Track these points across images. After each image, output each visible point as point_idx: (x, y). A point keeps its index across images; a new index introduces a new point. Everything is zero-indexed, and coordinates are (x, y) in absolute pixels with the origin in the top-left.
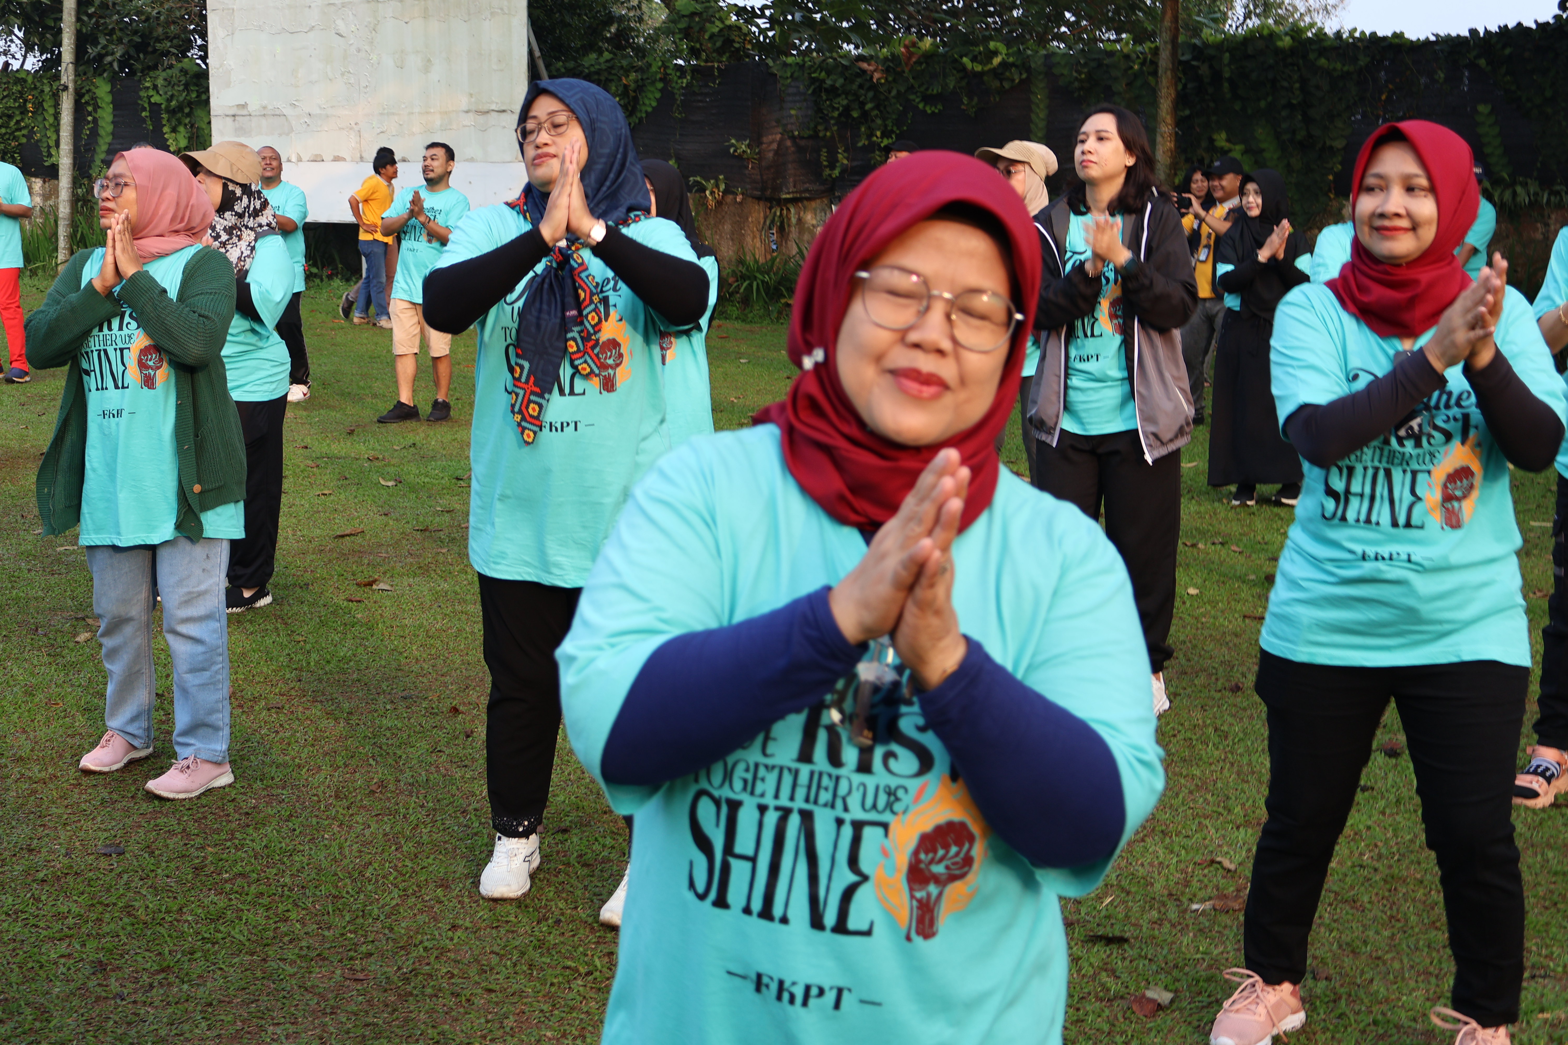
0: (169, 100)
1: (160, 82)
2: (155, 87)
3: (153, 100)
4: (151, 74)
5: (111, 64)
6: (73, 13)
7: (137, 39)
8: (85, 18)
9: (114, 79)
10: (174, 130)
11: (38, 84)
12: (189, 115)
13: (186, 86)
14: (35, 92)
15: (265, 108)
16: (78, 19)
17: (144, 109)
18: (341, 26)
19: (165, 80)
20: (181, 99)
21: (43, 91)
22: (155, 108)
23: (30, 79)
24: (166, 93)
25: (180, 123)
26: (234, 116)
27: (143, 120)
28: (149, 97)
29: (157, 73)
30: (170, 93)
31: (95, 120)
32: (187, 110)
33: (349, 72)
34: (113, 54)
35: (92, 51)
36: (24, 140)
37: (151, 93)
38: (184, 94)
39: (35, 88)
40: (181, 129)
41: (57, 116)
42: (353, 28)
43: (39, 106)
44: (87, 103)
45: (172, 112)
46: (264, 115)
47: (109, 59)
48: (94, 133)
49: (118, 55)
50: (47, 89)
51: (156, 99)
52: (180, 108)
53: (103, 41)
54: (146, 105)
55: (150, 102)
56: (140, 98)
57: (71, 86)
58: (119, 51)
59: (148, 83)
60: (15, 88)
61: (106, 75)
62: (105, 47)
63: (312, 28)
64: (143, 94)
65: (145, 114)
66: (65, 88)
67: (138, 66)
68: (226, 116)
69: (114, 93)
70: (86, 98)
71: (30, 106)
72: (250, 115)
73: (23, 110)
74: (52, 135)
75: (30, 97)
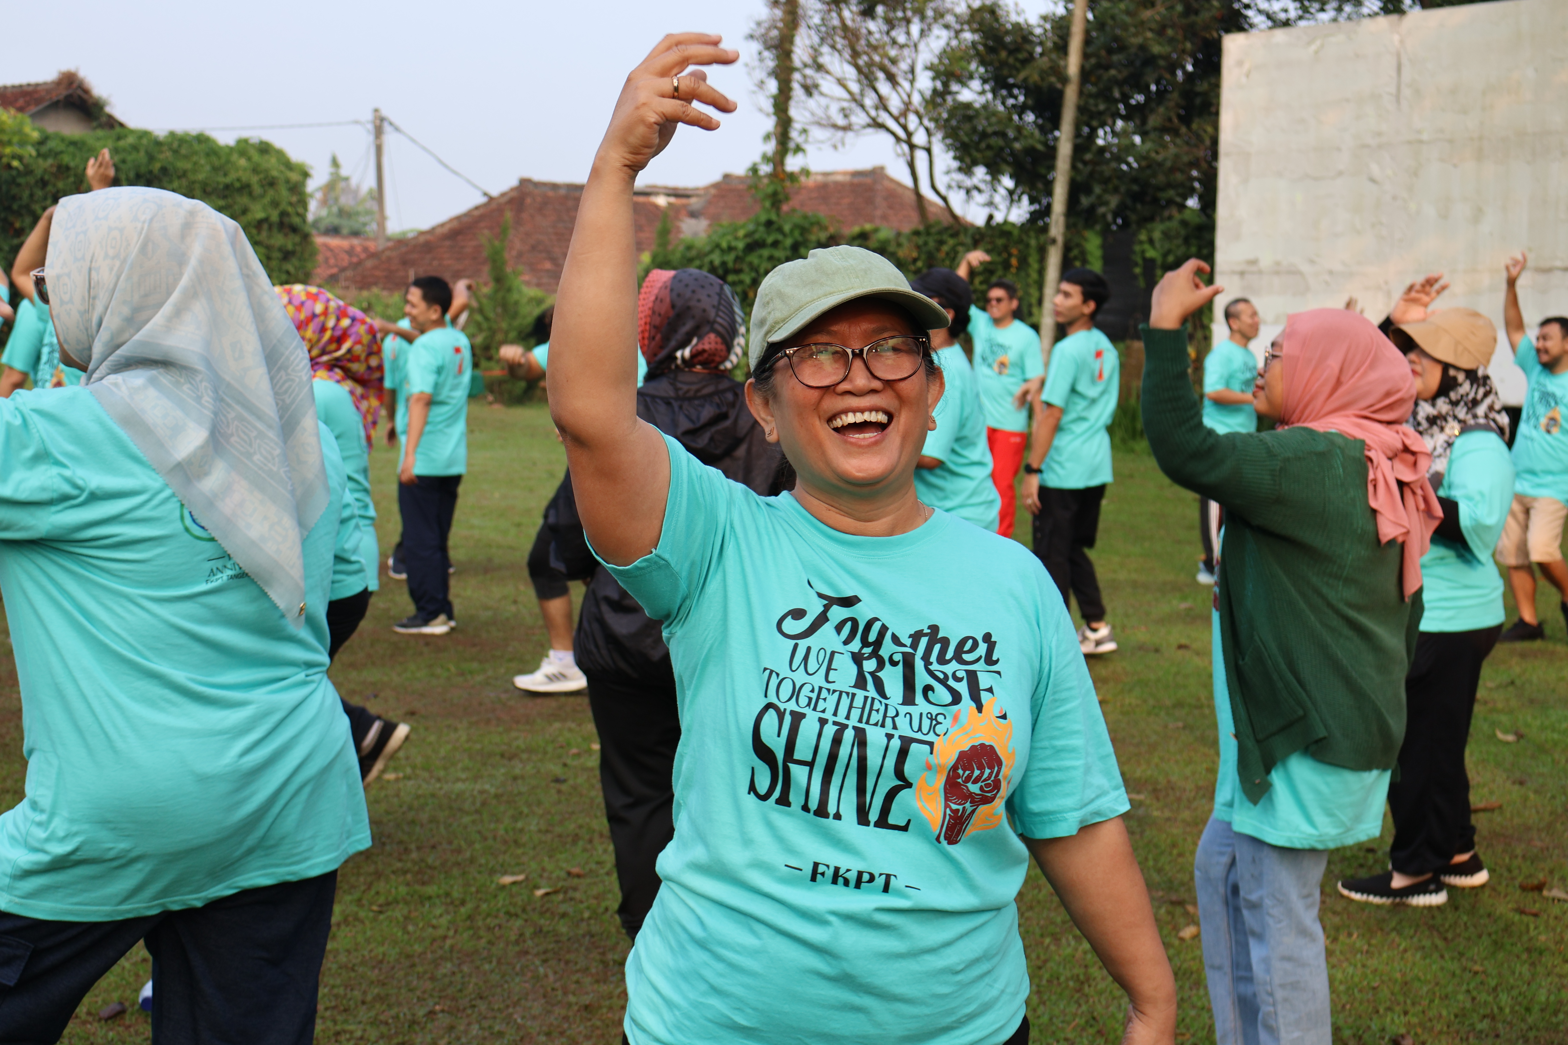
0: (1165, 255)
1: (1157, 235)
2: (1151, 241)
3: (1147, 255)
4: (1150, 226)
5: (1104, 216)
7: (1135, 188)
9: (1105, 232)
11: (1025, 238)
14: (1021, 247)
15: (1278, 264)
16: (1074, 167)
17: (1136, 264)
18: (1375, 170)
19: (1162, 231)
20: (1179, 253)
21: (1028, 246)
22: (1150, 268)
23: (1016, 232)
24: (1162, 247)
26: (1242, 274)
27: (1135, 277)
28: (1143, 252)
29: (1155, 225)
30: (1167, 247)
33: (1381, 223)
34: (1106, 203)
35: (1085, 201)
37: (1147, 246)
39: (1020, 241)
41: (1042, 272)
42: (1390, 172)
43: (1023, 262)
44: (1076, 258)
46: (1277, 273)
47: (1102, 210)
49: (1112, 205)
50: (1033, 242)
51: (1151, 253)
53: (1097, 190)
54: (1139, 260)
55: (1144, 259)
56: (1134, 252)
57: (1060, 240)
58: (1114, 201)
59: (1143, 237)
60: (1000, 242)
61: (1098, 227)
62: (1099, 197)
63: (1340, 174)
64: (1137, 248)
65: (1138, 270)
66: (1054, 241)
67: (1133, 217)
68: (1233, 273)
69: (1104, 247)
70: (1075, 252)
71: (1014, 261)
72: (1260, 272)
73: (1007, 265)
74: (1034, 292)
75: (1014, 251)
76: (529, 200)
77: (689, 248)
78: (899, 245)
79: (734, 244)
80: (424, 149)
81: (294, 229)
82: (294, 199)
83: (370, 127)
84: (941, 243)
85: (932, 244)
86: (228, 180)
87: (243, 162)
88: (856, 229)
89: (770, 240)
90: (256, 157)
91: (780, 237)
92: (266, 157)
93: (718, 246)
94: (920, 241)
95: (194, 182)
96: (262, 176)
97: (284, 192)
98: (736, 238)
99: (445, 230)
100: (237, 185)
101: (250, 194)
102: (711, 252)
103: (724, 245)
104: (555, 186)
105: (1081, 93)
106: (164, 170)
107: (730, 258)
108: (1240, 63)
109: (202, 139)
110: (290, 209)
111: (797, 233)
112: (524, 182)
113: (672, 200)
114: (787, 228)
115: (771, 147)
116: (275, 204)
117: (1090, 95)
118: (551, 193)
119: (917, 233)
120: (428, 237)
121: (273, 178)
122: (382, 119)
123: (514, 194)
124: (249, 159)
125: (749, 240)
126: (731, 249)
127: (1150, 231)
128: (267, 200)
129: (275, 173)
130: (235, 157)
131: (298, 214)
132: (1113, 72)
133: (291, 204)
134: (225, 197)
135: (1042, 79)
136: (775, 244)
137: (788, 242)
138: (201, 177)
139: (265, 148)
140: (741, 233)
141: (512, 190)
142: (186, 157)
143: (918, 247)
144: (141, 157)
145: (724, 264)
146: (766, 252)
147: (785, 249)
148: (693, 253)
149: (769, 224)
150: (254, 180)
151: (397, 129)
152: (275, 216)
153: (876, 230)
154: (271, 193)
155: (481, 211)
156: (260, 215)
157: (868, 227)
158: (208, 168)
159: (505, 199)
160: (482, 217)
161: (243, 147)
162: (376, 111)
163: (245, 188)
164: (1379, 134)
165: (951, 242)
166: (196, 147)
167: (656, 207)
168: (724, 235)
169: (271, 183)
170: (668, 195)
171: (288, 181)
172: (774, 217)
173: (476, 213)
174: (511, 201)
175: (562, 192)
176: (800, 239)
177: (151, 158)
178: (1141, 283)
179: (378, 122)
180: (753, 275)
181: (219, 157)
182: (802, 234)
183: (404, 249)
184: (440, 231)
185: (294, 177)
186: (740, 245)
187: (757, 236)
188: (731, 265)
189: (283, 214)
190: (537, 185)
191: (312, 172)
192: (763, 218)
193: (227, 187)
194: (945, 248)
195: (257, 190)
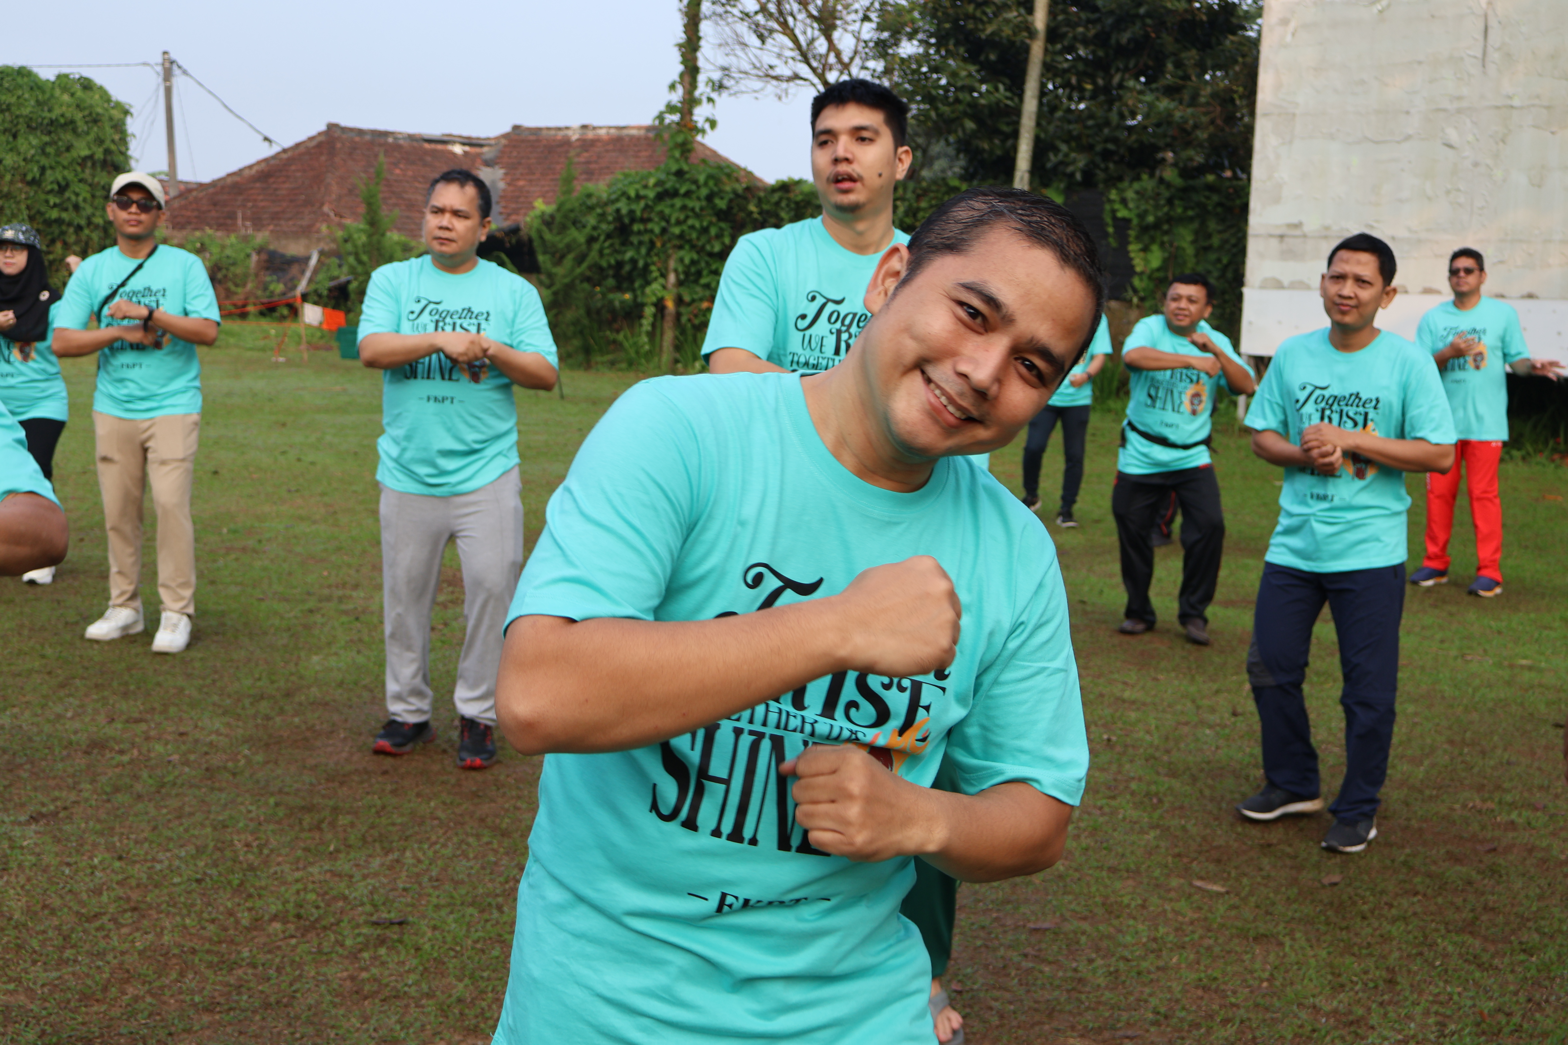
0: (1142, 216)
1: (1130, 194)
2: (1124, 202)
3: (1120, 215)
4: (1120, 185)
6: (1034, 117)
7: (1111, 146)
8: (1044, 123)
9: (1068, 191)
10: (1145, 249)
12: (1166, 233)
13: (1170, 202)
15: (1327, 228)
16: (1038, 124)
17: (1108, 224)
18: (1453, 135)
19: (1137, 193)
20: (1160, 214)
22: (1122, 225)
24: (1138, 207)
25: (1153, 240)
26: (1282, 237)
27: (1107, 236)
28: (1114, 211)
29: (1126, 184)
30: (1143, 207)
32: (1166, 227)
33: (1458, 190)
34: (1074, 162)
35: (1053, 159)
37: (1117, 206)
38: (1166, 209)
40: (1155, 248)
42: (1470, 138)
45: (1145, 229)
46: (1325, 238)
47: (1070, 169)
49: (1081, 164)
51: (1122, 213)
52: (1156, 226)
53: (1065, 148)
54: (1108, 220)
55: (1115, 218)
56: (1103, 212)
58: (1081, 161)
59: (1113, 195)
61: (1063, 185)
62: (1066, 155)
63: (1408, 138)
64: (1107, 207)
65: (1111, 230)
67: (1101, 175)
68: (1271, 236)
72: (1305, 236)
76: (339, 145)
77: (589, 196)
79: (642, 192)
80: (210, 92)
81: (116, 168)
82: (116, 137)
83: (159, 69)
86: (53, 116)
87: (66, 98)
89: (683, 190)
90: (80, 93)
91: (694, 187)
92: (90, 94)
93: (624, 194)
95: (17, 117)
96: (86, 112)
97: (108, 130)
98: (646, 187)
99: (253, 171)
100: (62, 121)
101: (74, 131)
102: (617, 200)
103: (632, 194)
104: (360, 132)
105: (1046, 51)
107: (638, 207)
108: (1285, 22)
109: (23, 73)
110: (113, 147)
111: (711, 183)
112: (332, 127)
113: (467, 148)
114: (702, 178)
115: (676, 97)
116: (99, 141)
117: (1055, 53)
118: (357, 139)
120: (237, 179)
121: (98, 114)
122: (172, 62)
123: (322, 138)
124: (72, 95)
125: (659, 189)
126: (639, 197)
127: (1121, 191)
128: (91, 137)
129: (99, 110)
130: (57, 92)
131: (121, 153)
132: (1081, 30)
133: (113, 141)
134: (49, 133)
135: (1015, 34)
136: (688, 194)
137: (704, 192)
138: (26, 111)
139: (87, 85)
140: (652, 181)
141: (320, 134)
142: (9, 91)
145: (631, 212)
146: (678, 202)
147: (699, 199)
148: (594, 200)
149: (680, 173)
150: (78, 116)
151: (185, 72)
152: (99, 155)
154: (95, 131)
155: (290, 154)
156: (85, 152)
158: (32, 103)
159: (314, 143)
160: (291, 161)
161: (64, 82)
162: (165, 53)
163: (70, 125)
164: (1459, 98)
166: (19, 80)
167: (454, 154)
168: (631, 183)
169: (95, 120)
170: (464, 144)
171: (111, 119)
172: (686, 168)
173: (285, 156)
174: (319, 145)
175: (368, 137)
176: (716, 189)
178: (1113, 242)
179: (167, 65)
180: (663, 224)
181: (43, 92)
182: (716, 185)
183: (211, 190)
184: (247, 173)
185: (115, 113)
186: (651, 194)
187: (668, 185)
188: (638, 214)
189: (107, 152)
190: (345, 130)
191: (132, 110)
192: (674, 168)
193: (52, 122)
195: (82, 126)
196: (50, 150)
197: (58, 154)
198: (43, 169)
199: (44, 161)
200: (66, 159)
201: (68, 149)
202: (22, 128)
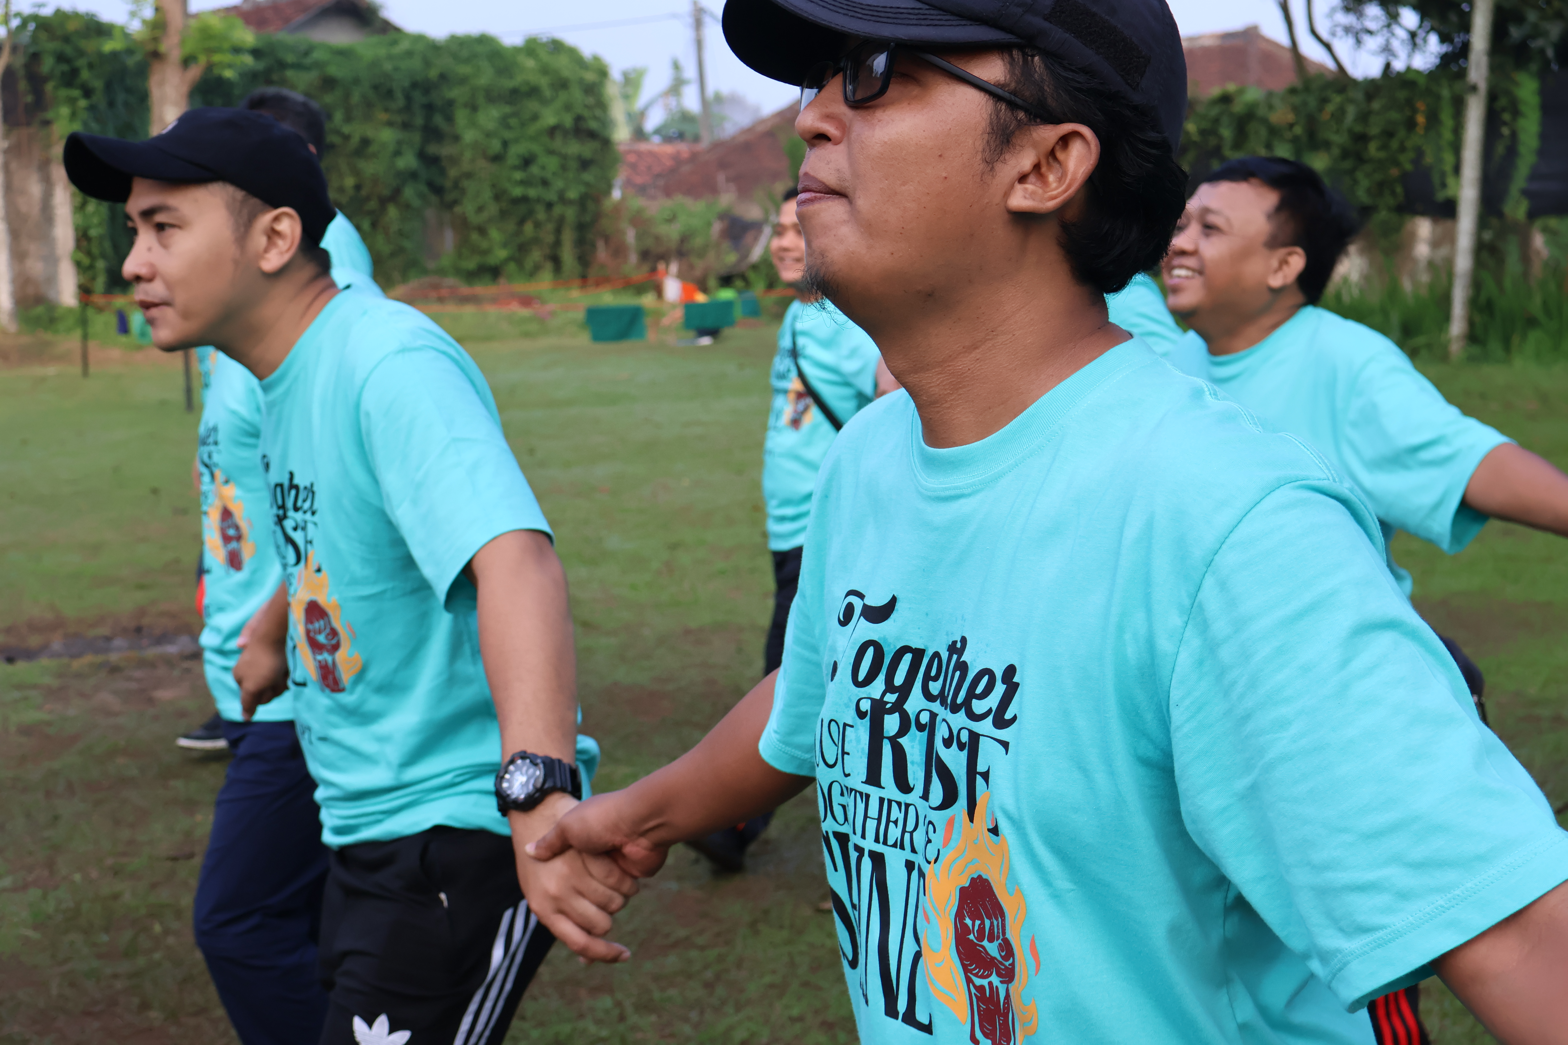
5: (1541, 51)
9: (1544, 73)
11: (1434, 88)
14: (1429, 99)
21: (1438, 97)
23: (1422, 82)
31: (1514, 135)
35: (1515, 33)
36: (1408, 167)
39: (1429, 92)
43: (1433, 119)
47: (1538, 43)
48: (1512, 152)
49: (1552, 36)
50: (1446, 93)
53: (1532, 16)
57: (1483, 86)
60: (1402, 95)
61: (1534, 67)
62: (1535, 26)
66: (1474, 88)
69: (1543, 93)
70: (1503, 102)
71: (1421, 119)
73: (1411, 125)
74: (1449, 158)
75: (1421, 105)
78: (1271, 107)
81: (592, 135)
82: (590, 100)
83: (692, 20)
84: (1325, 101)
85: (1312, 102)
86: (516, 84)
87: (530, 63)
88: (1215, 91)
90: (546, 57)
92: (557, 56)
94: (1296, 100)
95: (475, 88)
96: (552, 77)
97: (577, 94)
100: (525, 88)
101: (540, 98)
106: (443, 77)
109: (484, 40)
110: (586, 113)
116: (568, 107)
119: (1293, 91)
121: (565, 78)
122: (702, 11)
124: (538, 59)
128: (559, 104)
129: (566, 73)
130: (522, 58)
131: (596, 118)
133: (587, 107)
134: (512, 103)
139: (557, 46)
142: (467, 61)
143: (1295, 109)
144: (416, 64)
150: (543, 82)
152: (568, 121)
153: (1241, 92)
154: (563, 97)
157: (1231, 87)
158: (491, 71)
161: (532, 47)
163: (533, 92)
165: (1337, 99)
166: (479, 49)
169: (562, 84)
171: (581, 81)
177: (427, 63)
179: (698, 14)
181: (504, 59)
185: (590, 77)
189: (579, 119)
191: (611, 68)
193: (514, 91)
194: (1330, 108)
195: (548, 93)
196: (513, 122)
197: (523, 125)
198: (505, 144)
199: (508, 135)
200: (532, 129)
201: (535, 117)
202: (481, 100)
